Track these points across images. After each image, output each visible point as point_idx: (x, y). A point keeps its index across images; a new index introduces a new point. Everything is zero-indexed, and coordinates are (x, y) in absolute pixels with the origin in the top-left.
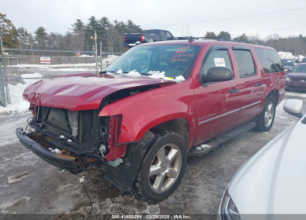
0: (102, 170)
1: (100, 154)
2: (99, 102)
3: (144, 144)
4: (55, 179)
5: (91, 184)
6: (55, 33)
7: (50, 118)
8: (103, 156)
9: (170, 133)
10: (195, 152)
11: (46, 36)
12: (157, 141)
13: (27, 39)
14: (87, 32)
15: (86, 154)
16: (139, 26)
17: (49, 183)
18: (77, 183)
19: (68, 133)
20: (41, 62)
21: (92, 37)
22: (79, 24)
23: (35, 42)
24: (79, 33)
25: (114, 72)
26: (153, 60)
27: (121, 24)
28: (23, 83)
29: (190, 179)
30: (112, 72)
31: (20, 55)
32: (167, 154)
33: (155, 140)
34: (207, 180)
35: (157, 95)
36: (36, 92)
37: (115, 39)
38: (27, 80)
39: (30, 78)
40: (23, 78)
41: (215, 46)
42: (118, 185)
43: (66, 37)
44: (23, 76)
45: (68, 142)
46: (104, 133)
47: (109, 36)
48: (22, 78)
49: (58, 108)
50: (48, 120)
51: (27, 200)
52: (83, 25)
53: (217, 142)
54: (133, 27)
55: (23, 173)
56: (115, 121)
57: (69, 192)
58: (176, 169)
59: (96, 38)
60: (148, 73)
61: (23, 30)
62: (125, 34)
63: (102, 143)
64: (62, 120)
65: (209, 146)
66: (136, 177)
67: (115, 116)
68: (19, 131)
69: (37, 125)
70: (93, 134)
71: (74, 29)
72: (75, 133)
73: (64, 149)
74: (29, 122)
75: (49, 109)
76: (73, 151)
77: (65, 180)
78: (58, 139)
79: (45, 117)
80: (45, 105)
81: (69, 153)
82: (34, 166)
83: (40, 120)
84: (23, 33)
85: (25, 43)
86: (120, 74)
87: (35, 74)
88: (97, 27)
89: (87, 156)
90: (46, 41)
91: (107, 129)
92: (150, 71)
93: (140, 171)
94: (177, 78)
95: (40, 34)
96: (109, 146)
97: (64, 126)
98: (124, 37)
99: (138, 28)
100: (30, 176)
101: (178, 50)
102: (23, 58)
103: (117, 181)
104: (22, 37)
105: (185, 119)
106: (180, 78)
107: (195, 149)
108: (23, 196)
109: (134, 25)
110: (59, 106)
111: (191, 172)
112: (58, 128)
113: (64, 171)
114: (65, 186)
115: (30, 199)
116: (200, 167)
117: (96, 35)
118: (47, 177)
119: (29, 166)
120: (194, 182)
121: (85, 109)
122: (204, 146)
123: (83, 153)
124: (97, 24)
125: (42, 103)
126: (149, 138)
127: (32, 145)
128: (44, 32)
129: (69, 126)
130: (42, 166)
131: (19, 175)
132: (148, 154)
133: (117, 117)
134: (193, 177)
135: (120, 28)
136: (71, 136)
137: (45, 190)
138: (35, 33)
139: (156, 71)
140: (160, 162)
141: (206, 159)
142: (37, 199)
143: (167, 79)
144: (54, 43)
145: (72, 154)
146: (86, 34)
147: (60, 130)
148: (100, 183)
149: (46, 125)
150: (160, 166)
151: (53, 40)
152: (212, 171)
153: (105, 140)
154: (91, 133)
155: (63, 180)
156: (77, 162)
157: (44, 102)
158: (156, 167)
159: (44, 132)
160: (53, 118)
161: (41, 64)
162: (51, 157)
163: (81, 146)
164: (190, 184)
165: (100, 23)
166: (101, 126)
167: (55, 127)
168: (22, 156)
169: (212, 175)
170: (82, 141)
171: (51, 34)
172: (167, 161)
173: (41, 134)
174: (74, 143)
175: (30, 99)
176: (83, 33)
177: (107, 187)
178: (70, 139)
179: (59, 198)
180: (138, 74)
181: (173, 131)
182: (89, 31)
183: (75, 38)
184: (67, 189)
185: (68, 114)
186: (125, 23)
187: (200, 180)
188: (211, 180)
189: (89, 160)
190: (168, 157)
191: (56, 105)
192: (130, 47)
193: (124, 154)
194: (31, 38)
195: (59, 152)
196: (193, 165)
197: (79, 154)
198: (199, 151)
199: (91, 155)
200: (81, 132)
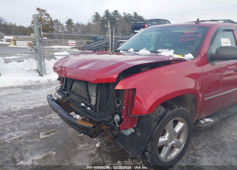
0: (113, 133)
1: (115, 123)
2: (116, 76)
3: (155, 117)
4: (75, 138)
5: (105, 145)
6: (79, 23)
7: (73, 88)
8: (117, 125)
9: (179, 107)
10: (199, 125)
11: (73, 25)
12: (167, 115)
13: (60, 27)
14: (103, 22)
15: (102, 122)
16: (143, 17)
17: (71, 141)
18: (93, 143)
19: (88, 102)
20: (69, 44)
21: (106, 26)
22: (97, 16)
23: (65, 30)
24: (97, 23)
25: (127, 51)
26: (161, 40)
27: (128, 15)
28: (55, 59)
29: (193, 150)
30: (125, 50)
31: (54, 39)
32: (174, 126)
33: (165, 114)
34: (211, 152)
35: (168, 72)
36: (63, 66)
37: (124, 27)
38: (58, 56)
39: (61, 55)
40: (56, 55)
41: (222, 27)
42: (129, 151)
43: (87, 26)
44: (56, 54)
45: (88, 110)
46: (119, 104)
47: (119, 25)
48: (54, 55)
49: (80, 80)
50: (72, 89)
51: (53, 154)
52: (99, 17)
53: (219, 116)
54: (138, 17)
55: (51, 131)
56: (129, 94)
57: (86, 151)
58: (182, 140)
59: (109, 26)
60: (157, 51)
61: (57, 21)
62: (132, 23)
63: (116, 113)
64: (83, 90)
65: (212, 121)
66: (146, 146)
67: (129, 90)
68: (49, 97)
69: (63, 93)
70: (109, 104)
71: (93, 20)
72: (93, 102)
73: (84, 116)
74: (57, 90)
75: (73, 80)
76: (91, 118)
77: (84, 140)
78: (79, 107)
79: (70, 87)
80: (70, 77)
81: (88, 119)
82: (60, 125)
83: (65, 89)
84: (58, 23)
85: (58, 31)
86: (132, 52)
87: (64, 52)
88: (110, 18)
89: (103, 124)
90: (73, 29)
91: (122, 102)
92: (159, 50)
93: (150, 142)
94: (186, 56)
95: (69, 24)
96: (123, 117)
97: (85, 95)
98: (132, 25)
99: (141, 18)
100: (56, 134)
101: (185, 31)
102: (57, 41)
103: (128, 147)
104: (57, 26)
105: (193, 95)
106: (189, 56)
107: (198, 122)
108: (50, 151)
109: (138, 16)
110: (81, 78)
111: (193, 143)
112: (80, 97)
113: (83, 134)
114: (83, 145)
115: (55, 154)
116: (202, 139)
117: (109, 24)
118: (69, 136)
119: (57, 125)
120: (198, 154)
121: (103, 82)
122: (207, 120)
123: (99, 120)
124: (110, 16)
125: (67, 75)
126: (159, 112)
127: (58, 110)
128: (72, 22)
129: (89, 96)
130: (66, 126)
131: (49, 132)
132: (157, 127)
133: (131, 91)
134: (196, 148)
135: (128, 18)
136: (90, 104)
137: (68, 147)
138: (65, 23)
139: (165, 49)
140: (168, 134)
141: (207, 132)
142: (61, 154)
143: (176, 56)
144: (78, 30)
145: (90, 121)
146: (102, 24)
147: (81, 99)
148: (112, 145)
149: (70, 93)
150: (167, 137)
151: (78, 28)
152: (214, 143)
153: (119, 111)
154: (107, 103)
155: (82, 140)
156: (94, 129)
157: (69, 74)
158: (164, 138)
159: (68, 99)
160: (75, 88)
161: (69, 46)
162: (73, 122)
163: (98, 115)
164: (194, 155)
165: (112, 15)
166: (116, 98)
167: (77, 95)
168: (51, 116)
169: (215, 148)
170: (99, 109)
171: (77, 24)
172: (174, 133)
173: (66, 101)
174: (92, 111)
175: (58, 71)
176: (100, 23)
177: (118, 150)
178: (89, 107)
179: (78, 155)
180: (147, 52)
181: (181, 105)
182: (104, 21)
183: (94, 26)
184: (85, 148)
185: (88, 85)
186: (131, 15)
187: (204, 152)
188: (214, 153)
189: (104, 127)
190: (175, 130)
191: (79, 77)
192: (135, 33)
193: (136, 125)
194: (62, 27)
195: (80, 118)
196: (195, 136)
197: (97, 121)
198: (203, 124)
199: (107, 123)
200: (98, 101)
